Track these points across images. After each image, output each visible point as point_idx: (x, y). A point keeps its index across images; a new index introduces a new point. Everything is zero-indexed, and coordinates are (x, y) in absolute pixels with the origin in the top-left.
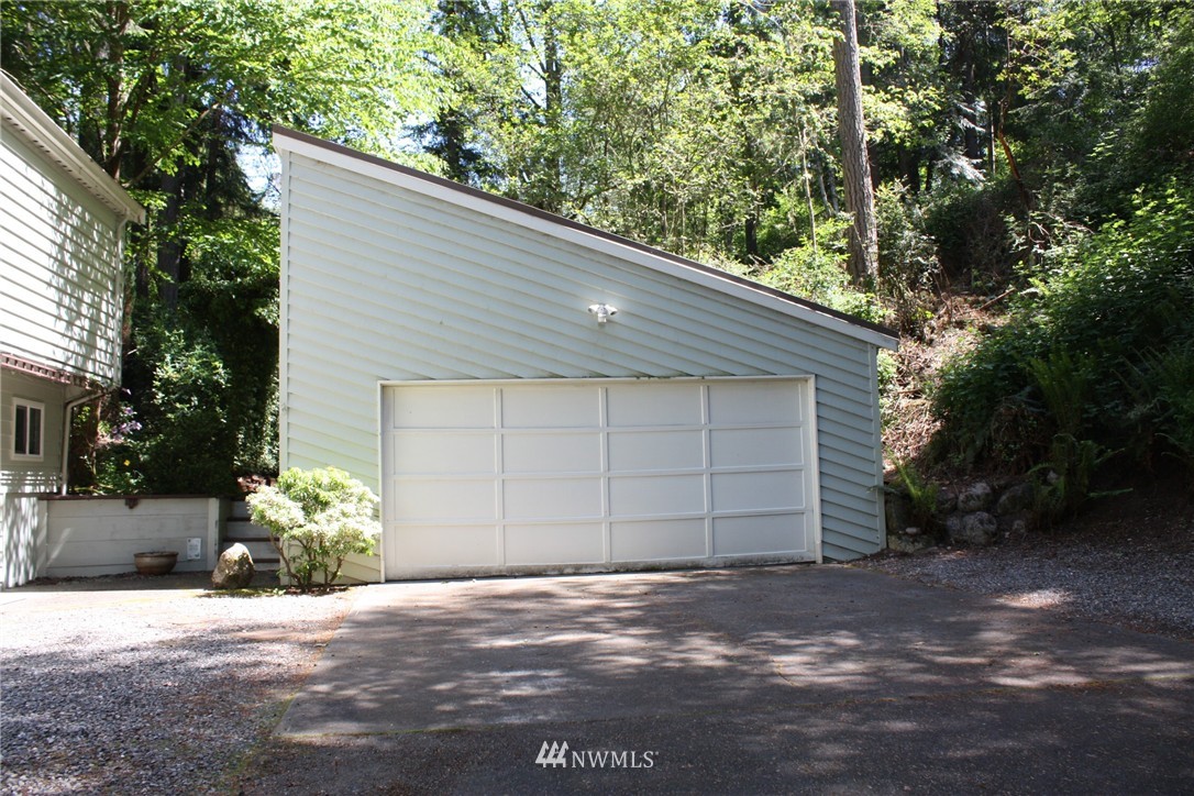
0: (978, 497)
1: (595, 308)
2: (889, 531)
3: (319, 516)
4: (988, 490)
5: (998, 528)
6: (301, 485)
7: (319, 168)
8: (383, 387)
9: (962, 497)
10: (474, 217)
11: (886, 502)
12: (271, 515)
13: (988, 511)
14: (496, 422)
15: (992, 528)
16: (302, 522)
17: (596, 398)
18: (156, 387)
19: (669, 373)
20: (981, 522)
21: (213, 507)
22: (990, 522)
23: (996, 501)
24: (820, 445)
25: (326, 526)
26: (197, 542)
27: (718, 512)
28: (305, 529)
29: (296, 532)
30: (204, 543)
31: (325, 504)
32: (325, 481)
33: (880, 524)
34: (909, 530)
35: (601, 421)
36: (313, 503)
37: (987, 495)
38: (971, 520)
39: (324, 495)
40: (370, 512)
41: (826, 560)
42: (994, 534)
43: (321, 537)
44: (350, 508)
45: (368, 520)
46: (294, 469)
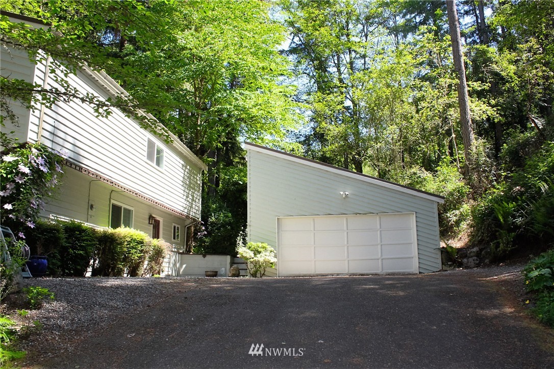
0: (474, 252)
1: (342, 193)
2: (443, 264)
3: (258, 256)
4: (478, 250)
5: (480, 262)
6: (253, 247)
7: (258, 153)
8: (278, 219)
9: (469, 252)
10: (304, 166)
11: (441, 254)
12: (245, 255)
13: (476, 256)
14: (312, 229)
15: (477, 262)
16: (253, 257)
17: (343, 220)
18: (209, 225)
19: (366, 213)
20: (474, 260)
21: (228, 258)
22: (477, 260)
23: (481, 254)
24: (417, 235)
25: (260, 258)
26: (223, 269)
27: (383, 257)
28: (254, 259)
29: (252, 260)
30: (226, 270)
31: (259, 252)
32: (260, 246)
33: (440, 261)
34: (449, 263)
35: (345, 229)
36: (257, 252)
37: (477, 251)
38: (471, 260)
39: (259, 250)
40: (273, 255)
41: (420, 273)
42: (477, 264)
43: (259, 261)
44: (267, 254)
45: (273, 258)
46: (251, 242)
